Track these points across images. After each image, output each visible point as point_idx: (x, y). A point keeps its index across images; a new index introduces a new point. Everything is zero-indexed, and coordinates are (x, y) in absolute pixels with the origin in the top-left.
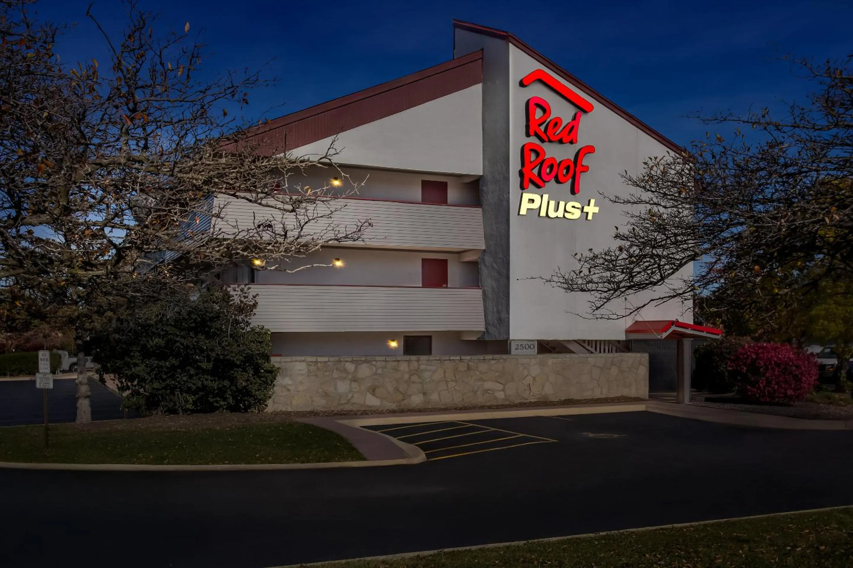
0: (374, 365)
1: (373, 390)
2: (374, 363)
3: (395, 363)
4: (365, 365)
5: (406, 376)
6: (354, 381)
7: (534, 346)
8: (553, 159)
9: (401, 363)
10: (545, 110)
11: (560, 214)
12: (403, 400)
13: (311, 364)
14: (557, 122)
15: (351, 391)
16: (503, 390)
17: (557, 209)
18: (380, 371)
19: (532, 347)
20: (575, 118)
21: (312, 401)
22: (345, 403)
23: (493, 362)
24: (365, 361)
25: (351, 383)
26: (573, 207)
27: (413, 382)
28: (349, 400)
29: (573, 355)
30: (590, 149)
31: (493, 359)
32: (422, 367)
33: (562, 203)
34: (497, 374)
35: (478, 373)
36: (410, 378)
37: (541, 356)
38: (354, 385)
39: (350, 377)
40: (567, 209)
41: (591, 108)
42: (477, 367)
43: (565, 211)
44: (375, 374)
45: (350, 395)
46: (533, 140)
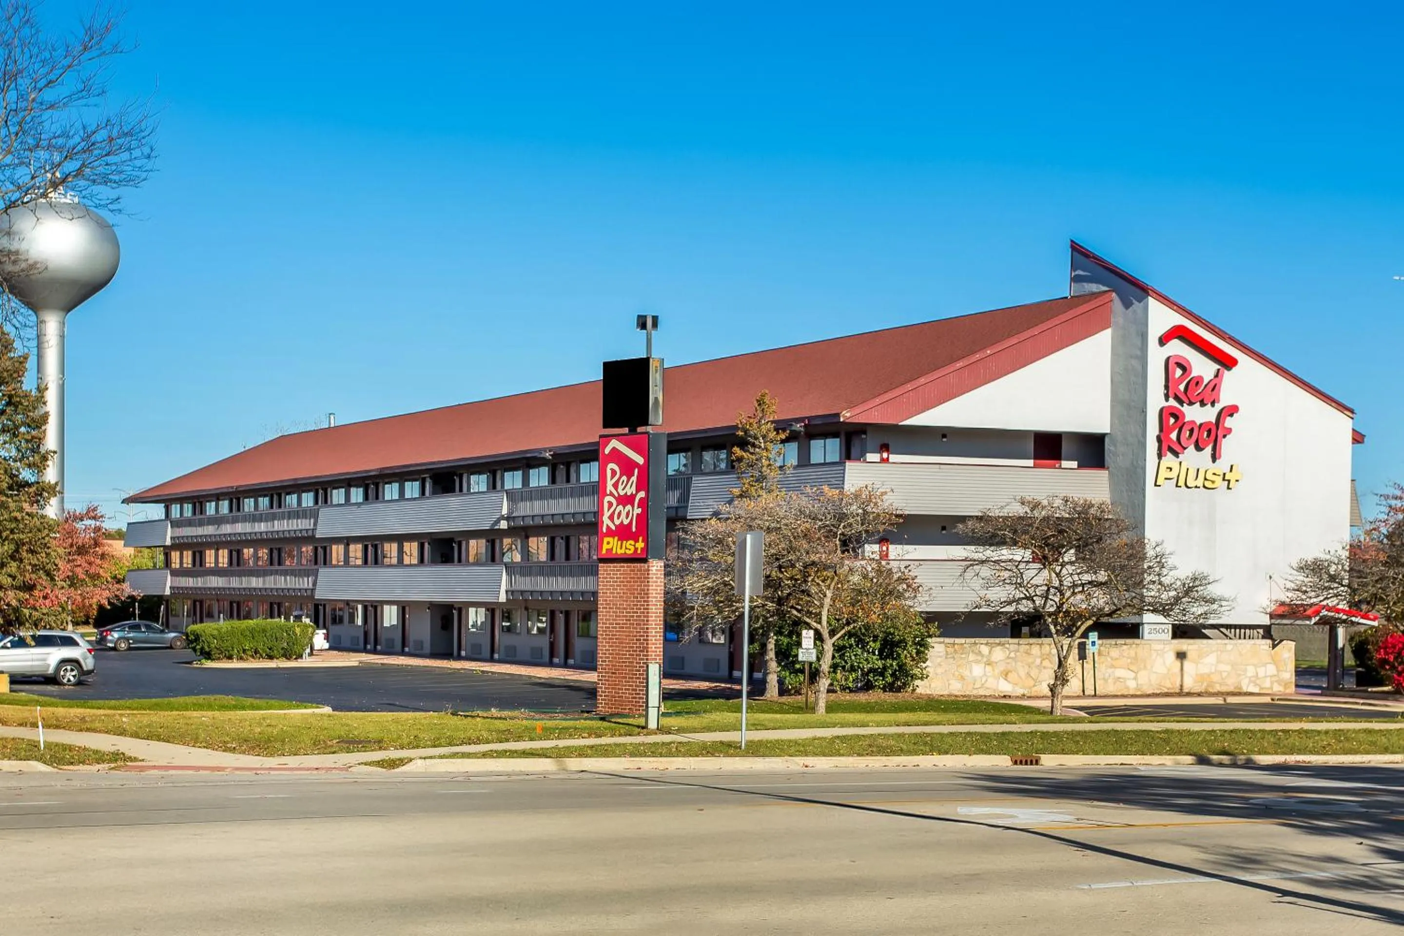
0: (1007, 648)
1: (1006, 675)
2: (1007, 646)
3: (1028, 647)
4: (999, 648)
5: (1038, 661)
6: (988, 664)
7: (1168, 630)
8: (1193, 422)
9: (1033, 646)
10: (1184, 368)
11: (1199, 483)
12: (1034, 686)
13: (949, 645)
14: (1198, 381)
15: (985, 675)
16: (1135, 679)
17: (1196, 478)
18: (1013, 655)
19: (1166, 631)
20: (1218, 375)
21: (949, 684)
22: (979, 688)
23: (1125, 647)
24: (999, 644)
25: (985, 667)
26: (1214, 474)
27: (1045, 668)
28: (983, 684)
29: (1210, 641)
30: (1232, 410)
31: (1125, 644)
33: (1202, 471)
34: (1129, 661)
35: (1109, 659)
36: (1041, 663)
37: (1176, 641)
38: (988, 668)
39: (985, 660)
40: (1207, 478)
41: (1237, 362)
42: (1108, 653)
43: (1206, 480)
44: (1008, 658)
45: (984, 680)
46: (1172, 402)
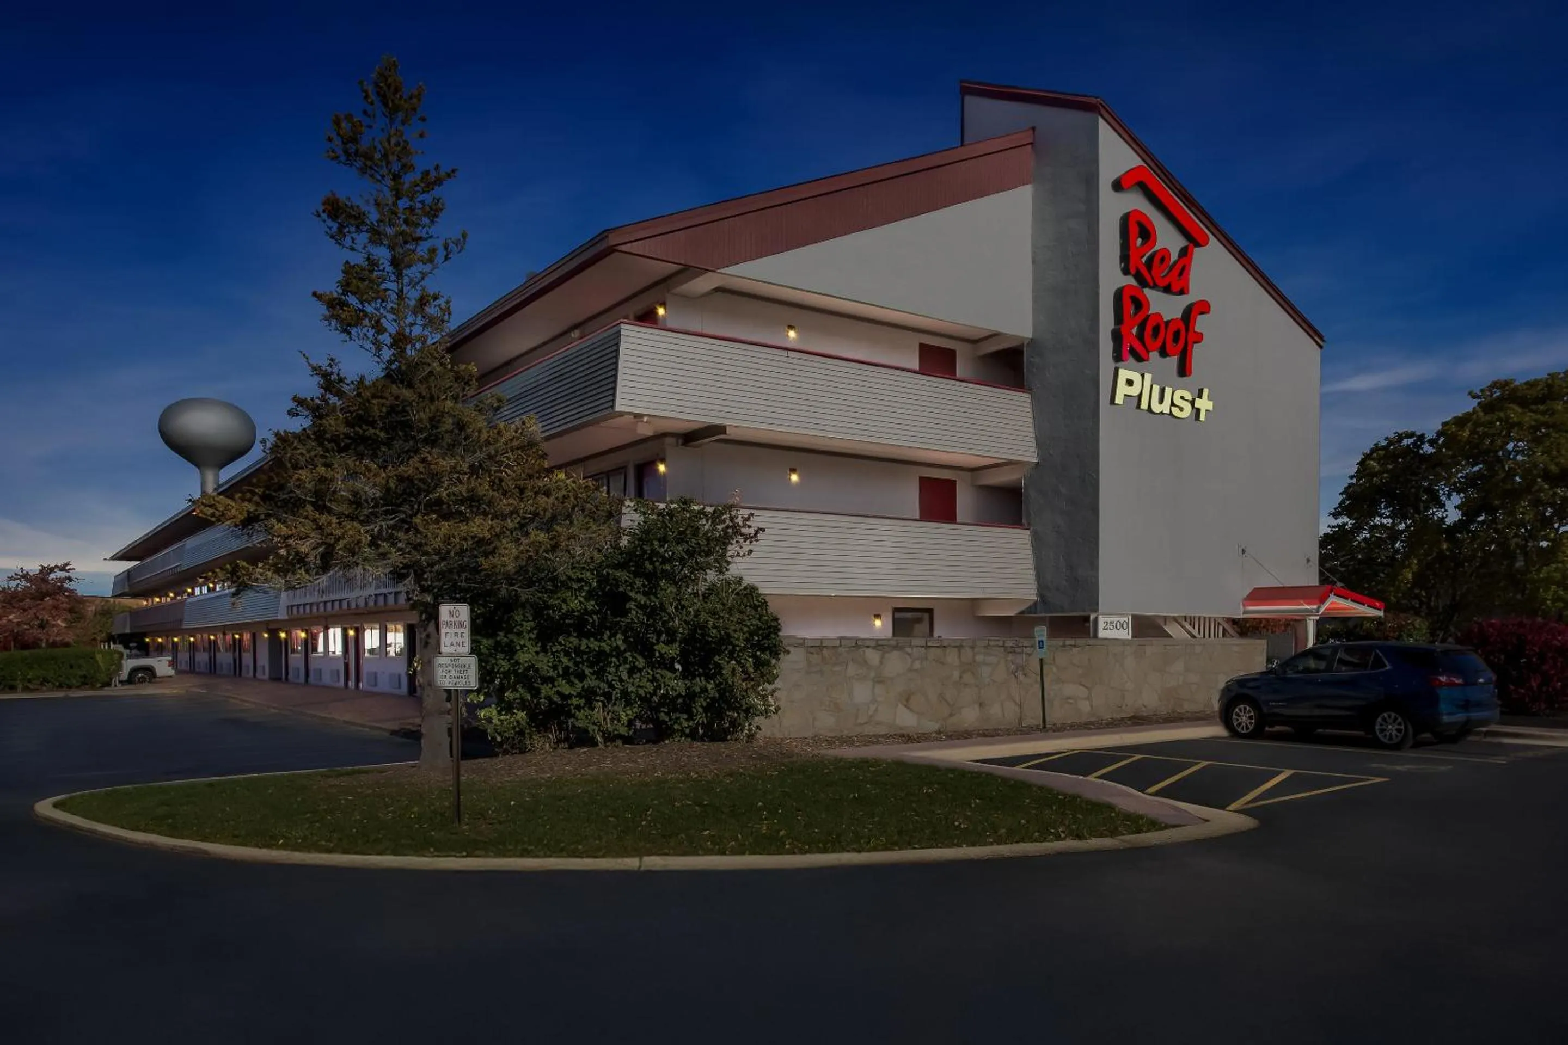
0: (909, 654)
1: (907, 699)
2: (909, 650)
3: (939, 651)
4: (895, 654)
5: (956, 674)
6: (879, 682)
7: (1128, 624)
8: (1158, 315)
9: (948, 651)
10: (1147, 233)
11: (1165, 408)
12: (951, 715)
13: (812, 650)
14: (1165, 254)
15: (874, 701)
16: (1089, 698)
17: (1161, 401)
18: (917, 665)
19: (1125, 626)
20: (1185, 253)
21: (814, 719)
22: (866, 723)
23: (1075, 650)
25: (874, 687)
26: (1182, 398)
27: (966, 685)
28: (871, 716)
30: (1203, 307)
31: (1075, 646)
32: (979, 658)
33: (1168, 391)
34: (1080, 671)
35: (1055, 670)
36: (961, 677)
38: (879, 689)
39: (872, 674)
40: (1175, 402)
41: (1205, 242)
42: (1054, 659)
43: (1173, 404)
44: (910, 670)
45: (873, 708)
46: (1131, 281)
